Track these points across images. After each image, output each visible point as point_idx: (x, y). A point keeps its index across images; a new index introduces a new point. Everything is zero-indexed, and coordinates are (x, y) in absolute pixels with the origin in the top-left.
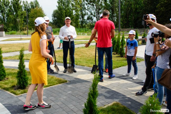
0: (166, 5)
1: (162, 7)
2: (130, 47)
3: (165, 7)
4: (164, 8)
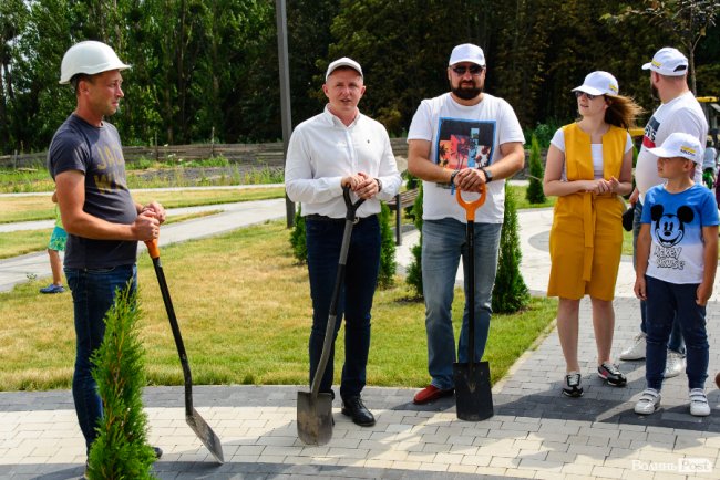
0: (376, 16)
1: (357, 27)
2: (676, 231)
3: (370, 29)
4: (364, 31)
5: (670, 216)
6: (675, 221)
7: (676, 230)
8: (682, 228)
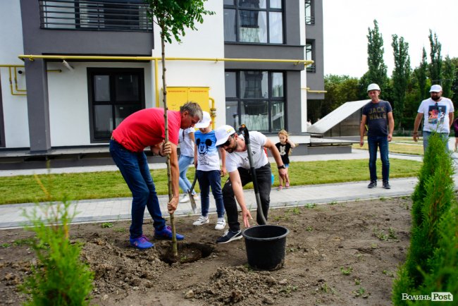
5: (203, 143)
6: (205, 145)
7: (205, 149)
8: (207, 148)
